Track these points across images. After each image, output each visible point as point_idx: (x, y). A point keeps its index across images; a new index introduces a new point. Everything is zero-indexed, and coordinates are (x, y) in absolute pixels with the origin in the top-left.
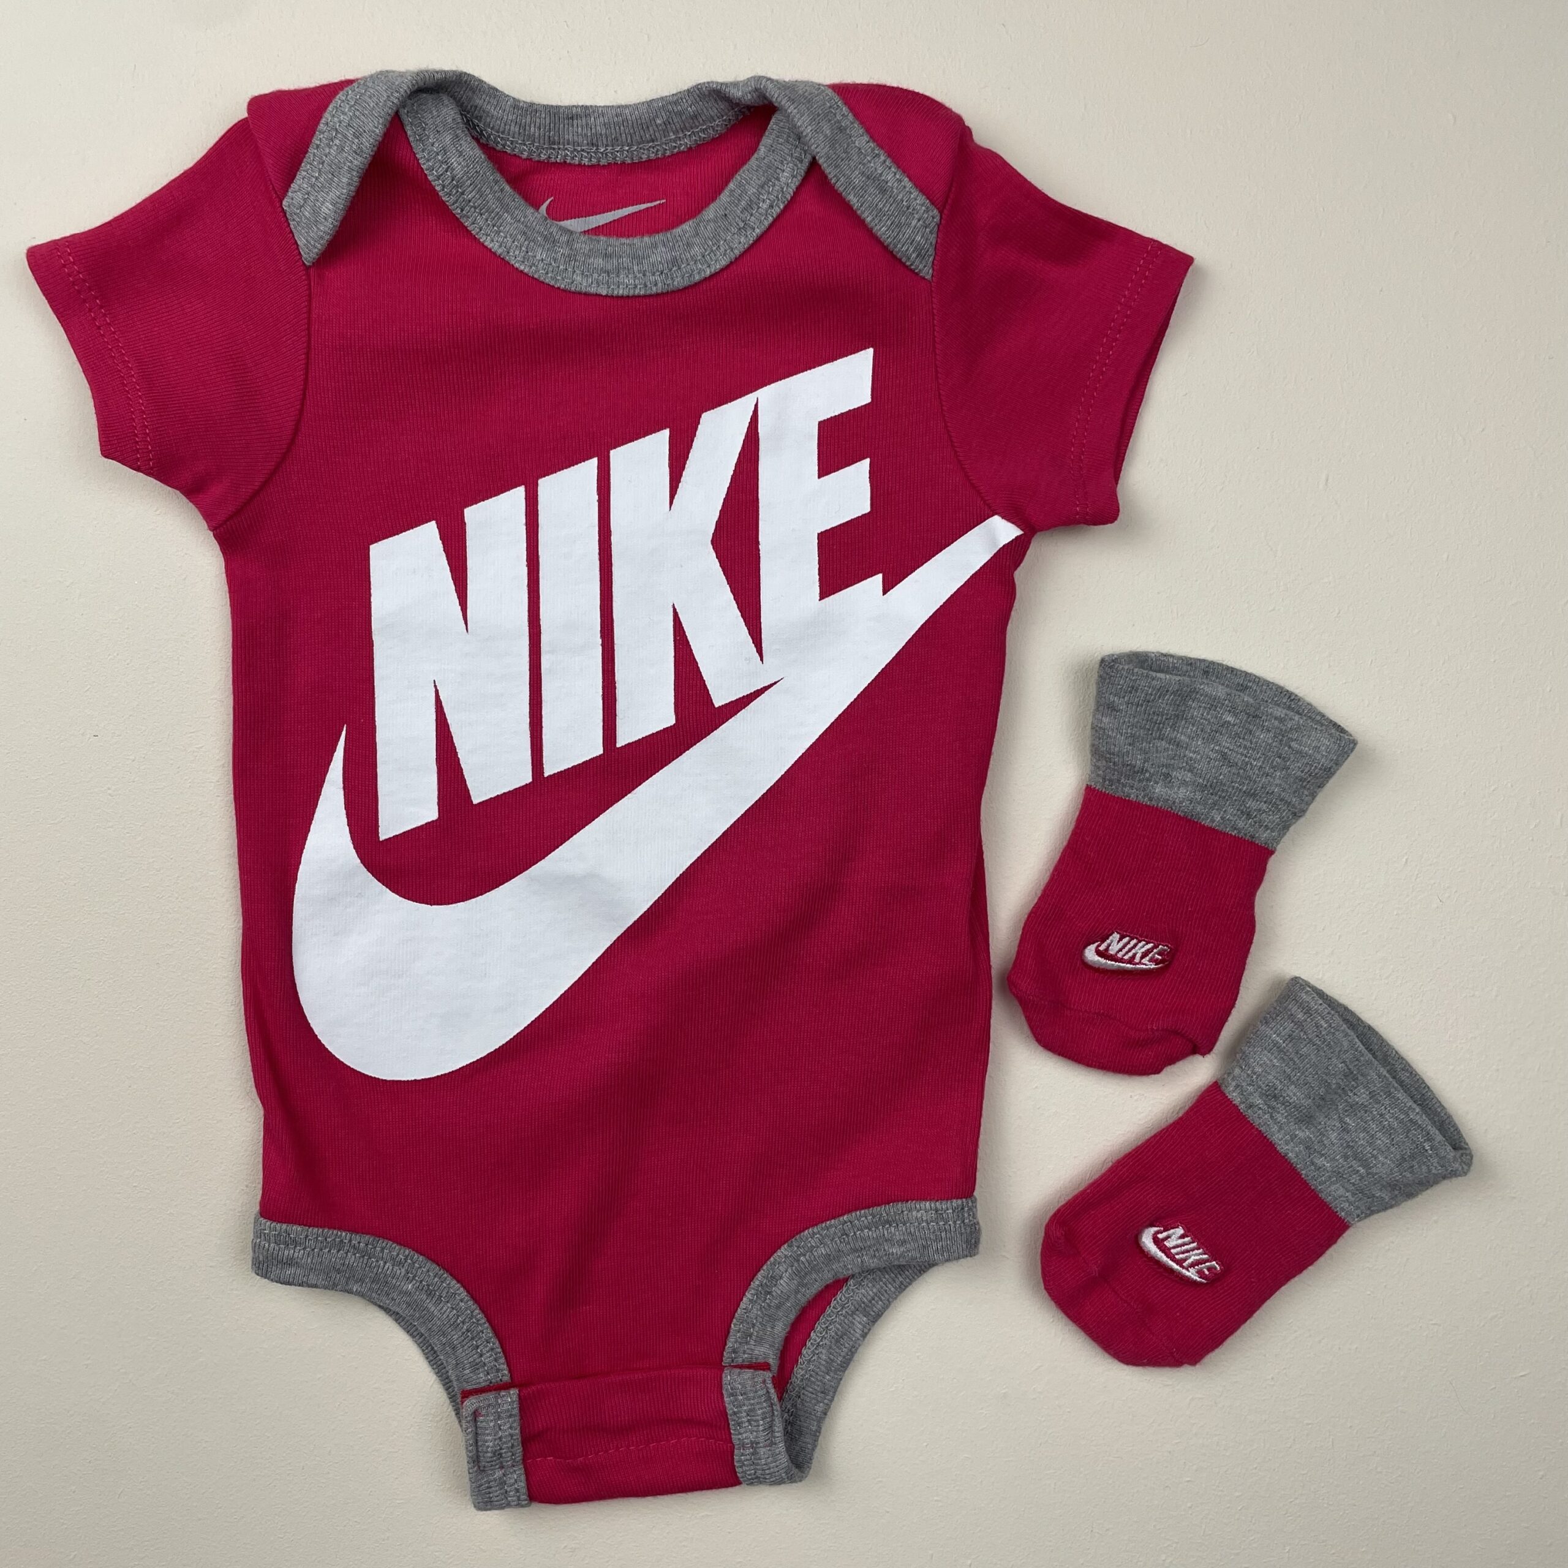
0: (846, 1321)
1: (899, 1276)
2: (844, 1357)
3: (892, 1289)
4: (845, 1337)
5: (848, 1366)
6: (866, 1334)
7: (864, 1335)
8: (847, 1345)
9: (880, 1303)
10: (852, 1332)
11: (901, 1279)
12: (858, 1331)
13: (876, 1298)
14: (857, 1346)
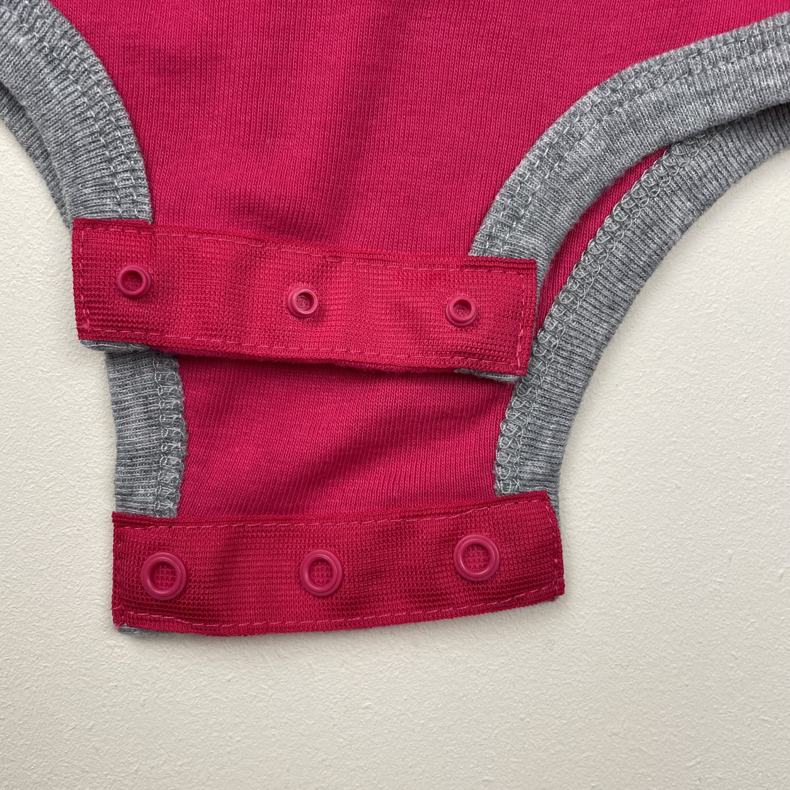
0: (661, 204)
1: (747, 147)
2: (650, 257)
3: (735, 165)
4: (655, 228)
5: (653, 270)
6: (687, 227)
7: (684, 228)
8: (657, 240)
9: (714, 182)
10: (667, 221)
11: (749, 152)
12: (676, 220)
13: (710, 176)
14: (671, 242)
